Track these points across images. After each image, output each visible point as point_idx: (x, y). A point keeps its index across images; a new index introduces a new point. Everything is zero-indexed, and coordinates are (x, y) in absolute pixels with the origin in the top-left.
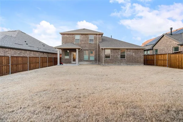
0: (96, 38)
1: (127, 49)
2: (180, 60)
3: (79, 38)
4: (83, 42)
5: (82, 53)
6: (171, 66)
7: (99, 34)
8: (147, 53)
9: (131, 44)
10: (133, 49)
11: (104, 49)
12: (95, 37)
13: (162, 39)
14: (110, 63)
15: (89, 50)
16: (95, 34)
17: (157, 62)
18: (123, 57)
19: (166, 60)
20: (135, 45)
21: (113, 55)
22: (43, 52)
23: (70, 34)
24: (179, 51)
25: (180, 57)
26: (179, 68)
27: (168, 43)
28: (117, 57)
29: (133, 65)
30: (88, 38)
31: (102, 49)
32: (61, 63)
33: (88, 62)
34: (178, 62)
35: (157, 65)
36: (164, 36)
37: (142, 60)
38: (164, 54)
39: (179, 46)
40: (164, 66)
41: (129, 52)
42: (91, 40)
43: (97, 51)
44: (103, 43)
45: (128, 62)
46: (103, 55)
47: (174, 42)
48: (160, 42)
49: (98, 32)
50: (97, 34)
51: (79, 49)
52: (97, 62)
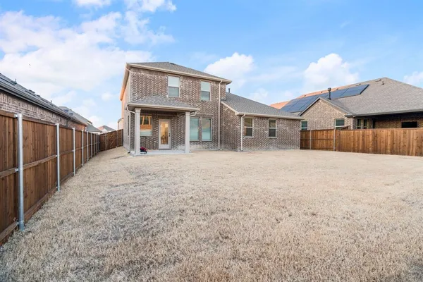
0: (214, 91)
1: (279, 119)
2: (356, 138)
4: (187, 96)
6: (341, 148)
7: (222, 83)
10: (287, 119)
12: (213, 87)
13: (316, 105)
14: (253, 145)
15: (201, 115)
16: (213, 81)
17: (314, 143)
18: (272, 133)
19: (331, 140)
21: (258, 130)
23: (157, 72)
24: (345, 126)
25: (356, 135)
26: (354, 151)
27: (326, 112)
28: (264, 134)
30: (199, 88)
32: (143, 150)
33: (198, 146)
34: (352, 144)
35: (314, 148)
36: (320, 101)
38: (328, 130)
39: (346, 118)
40: (328, 148)
41: (282, 124)
42: (204, 94)
43: (217, 120)
45: (280, 143)
46: (241, 130)
47: (338, 112)
48: (312, 109)
50: (217, 82)
52: (218, 145)
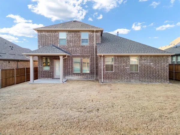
0: (91, 38)
3: (65, 38)
4: (71, 44)
5: (71, 62)
7: (97, 31)
8: (177, 59)
9: (149, 47)
11: (104, 56)
12: (90, 36)
14: (113, 78)
16: (90, 31)
20: (154, 48)
21: (118, 66)
22: (9, 61)
23: (51, 31)
29: (150, 82)
30: (80, 37)
31: (101, 56)
37: (167, 74)
41: (144, 60)
42: (84, 40)
43: (94, 59)
44: (103, 45)
45: (142, 77)
46: (102, 66)
49: (96, 28)
50: (93, 31)
51: (64, 56)
52: (94, 76)
